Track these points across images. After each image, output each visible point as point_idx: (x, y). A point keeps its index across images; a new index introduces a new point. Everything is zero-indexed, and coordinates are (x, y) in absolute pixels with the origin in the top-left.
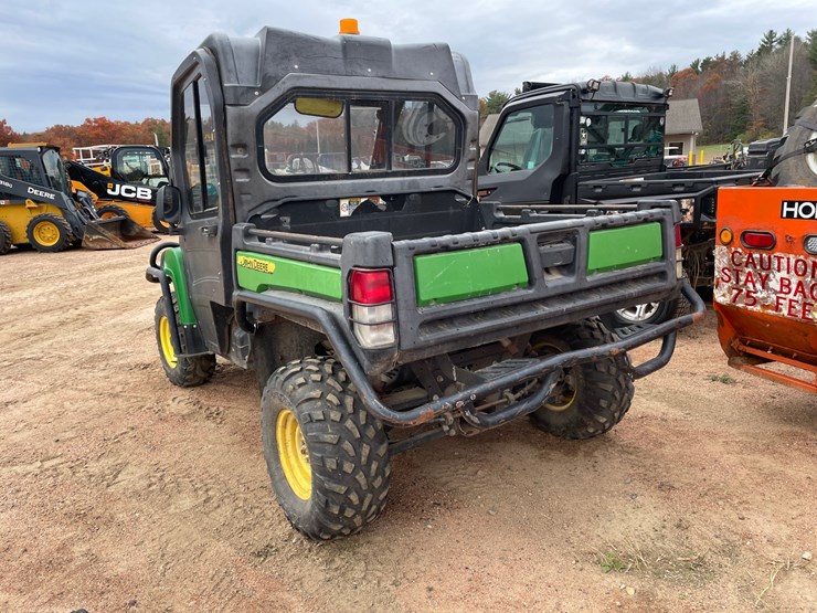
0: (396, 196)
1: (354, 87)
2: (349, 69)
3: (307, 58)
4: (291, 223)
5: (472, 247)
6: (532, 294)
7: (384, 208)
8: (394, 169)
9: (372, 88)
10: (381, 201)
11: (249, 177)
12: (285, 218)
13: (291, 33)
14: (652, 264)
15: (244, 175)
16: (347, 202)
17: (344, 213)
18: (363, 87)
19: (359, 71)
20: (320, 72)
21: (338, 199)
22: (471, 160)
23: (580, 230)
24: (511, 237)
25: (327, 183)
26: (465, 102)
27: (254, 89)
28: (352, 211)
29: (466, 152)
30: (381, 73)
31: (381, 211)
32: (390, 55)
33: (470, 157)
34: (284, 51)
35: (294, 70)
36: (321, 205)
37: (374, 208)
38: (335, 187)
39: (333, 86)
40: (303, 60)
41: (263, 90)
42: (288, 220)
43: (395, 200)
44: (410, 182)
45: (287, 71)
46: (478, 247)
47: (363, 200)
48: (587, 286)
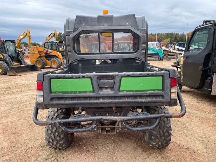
0: (114, 59)
1: (100, 29)
2: (99, 24)
3: (87, 22)
4: (82, 65)
5: (71, 78)
6: (93, 95)
7: (110, 63)
8: (114, 52)
9: (106, 29)
10: (109, 61)
11: (71, 53)
12: (80, 64)
13: (83, 16)
14: (157, 92)
15: (70, 53)
16: (98, 60)
17: (97, 63)
18: (103, 29)
19: (102, 25)
20: (90, 26)
21: (95, 60)
22: (142, 49)
23: (116, 76)
24: (85, 76)
25: (93, 55)
26: (140, 31)
27: (71, 31)
28: (100, 63)
29: (141, 47)
30: (109, 24)
31: (109, 63)
32: (113, 19)
33: (142, 48)
34: (81, 21)
35: (83, 26)
36: (90, 61)
37: (107, 63)
38: (95, 56)
39: (94, 29)
40: (86, 23)
41: (74, 32)
42: (81, 65)
43: (114, 61)
44: (120, 55)
45: (81, 26)
46: (73, 78)
47: (103, 60)
48: (118, 95)
